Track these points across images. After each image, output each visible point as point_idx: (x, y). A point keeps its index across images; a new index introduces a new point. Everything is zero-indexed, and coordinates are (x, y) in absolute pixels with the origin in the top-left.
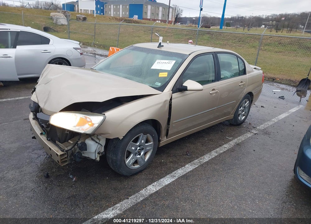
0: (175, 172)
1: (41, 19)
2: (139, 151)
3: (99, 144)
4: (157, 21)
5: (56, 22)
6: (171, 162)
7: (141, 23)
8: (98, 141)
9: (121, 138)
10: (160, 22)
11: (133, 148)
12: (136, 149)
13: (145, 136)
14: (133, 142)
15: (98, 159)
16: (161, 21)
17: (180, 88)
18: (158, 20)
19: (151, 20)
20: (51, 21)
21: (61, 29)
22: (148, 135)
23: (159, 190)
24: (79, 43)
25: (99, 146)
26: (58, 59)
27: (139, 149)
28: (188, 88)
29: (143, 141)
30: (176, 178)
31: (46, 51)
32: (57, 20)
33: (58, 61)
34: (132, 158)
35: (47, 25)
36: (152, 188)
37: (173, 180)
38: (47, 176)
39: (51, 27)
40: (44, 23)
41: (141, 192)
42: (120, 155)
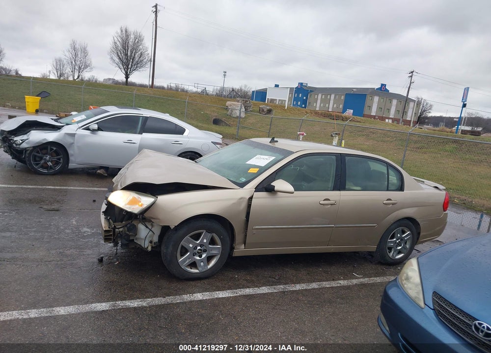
0: (242, 290)
1: (214, 109)
2: (199, 251)
3: (150, 230)
4: (387, 120)
5: (231, 114)
6: (247, 280)
7: (354, 121)
8: (150, 227)
9: (172, 227)
10: (390, 121)
11: (191, 246)
12: (195, 248)
13: (209, 235)
14: (191, 237)
15: (150, 249)
16: (394, 120)
17: (267, 187)
18: (389, 118)
19: (377, 117)
20: (225, 112)
21: (235, 123)
22: (214, 235)
23: (206, 299)
24: (221, 136)
25: (151, 233)
26: (190, 153)
27: (199, 250)
28: (276, 189)
29: (205, 241)
30: (238, 295)
31: (176, 142)
32: (232, 111)
33: (189, 155)
34: (188, 258)
35: (219, 117)
36: (199, 296)
37: (231, 296)
38: (101, 260)
39: (223, 119)
40: (216, 114)
41: (184, 296)
42: (170, 249)
